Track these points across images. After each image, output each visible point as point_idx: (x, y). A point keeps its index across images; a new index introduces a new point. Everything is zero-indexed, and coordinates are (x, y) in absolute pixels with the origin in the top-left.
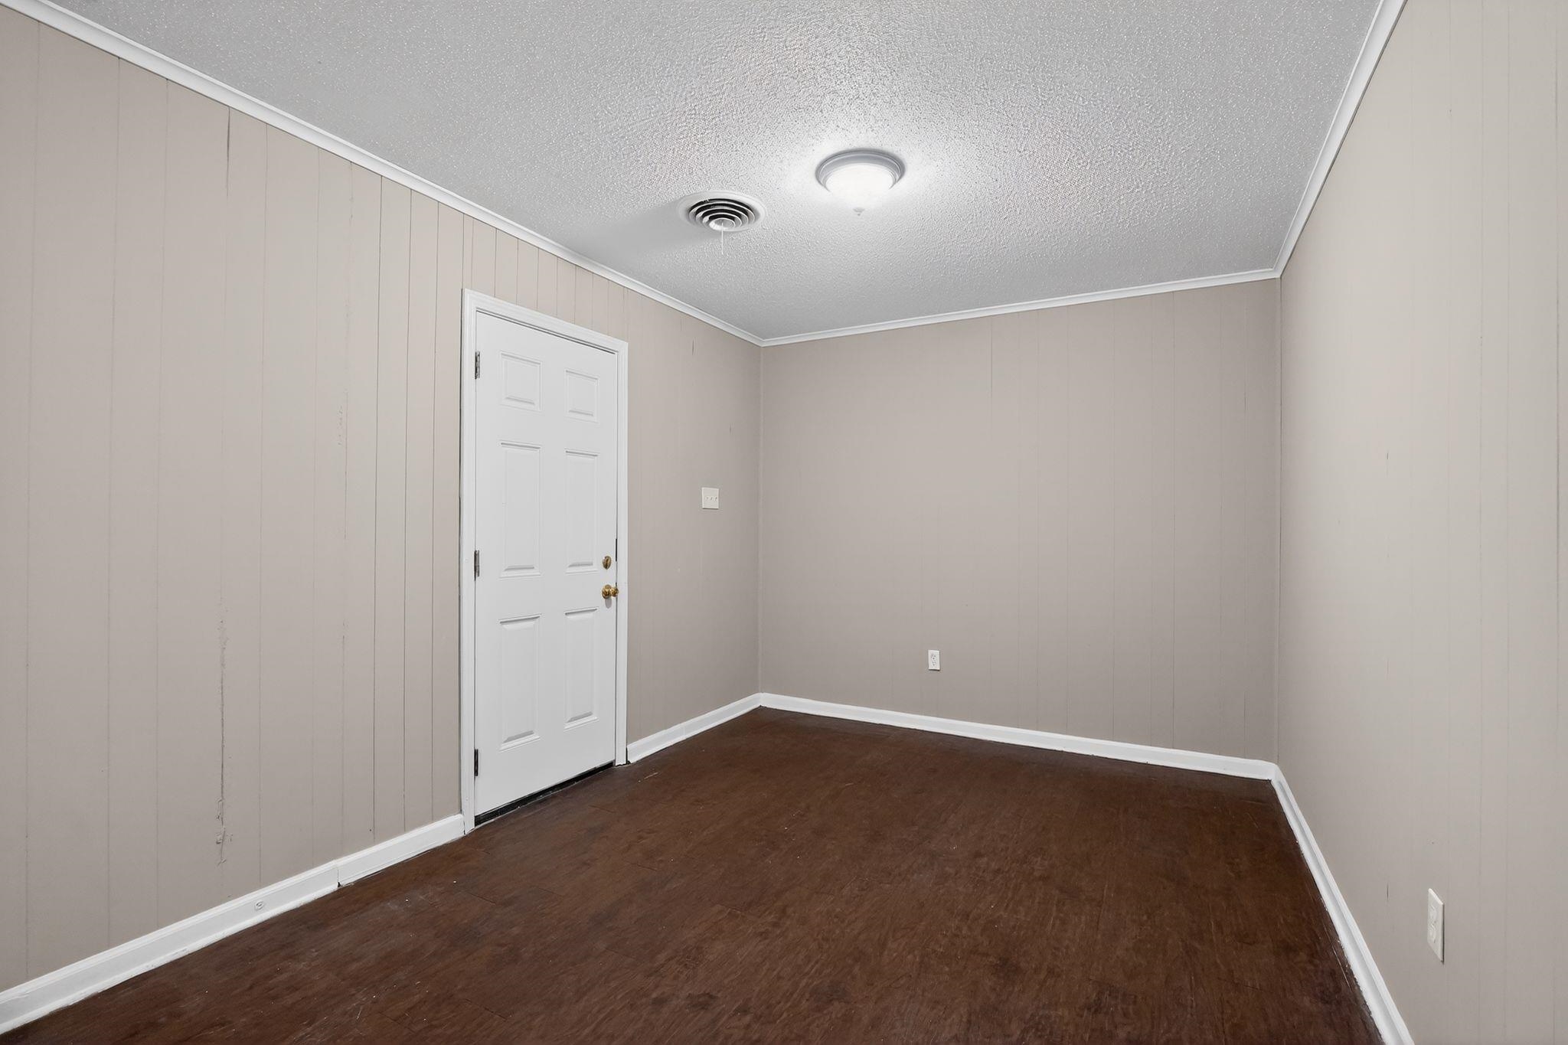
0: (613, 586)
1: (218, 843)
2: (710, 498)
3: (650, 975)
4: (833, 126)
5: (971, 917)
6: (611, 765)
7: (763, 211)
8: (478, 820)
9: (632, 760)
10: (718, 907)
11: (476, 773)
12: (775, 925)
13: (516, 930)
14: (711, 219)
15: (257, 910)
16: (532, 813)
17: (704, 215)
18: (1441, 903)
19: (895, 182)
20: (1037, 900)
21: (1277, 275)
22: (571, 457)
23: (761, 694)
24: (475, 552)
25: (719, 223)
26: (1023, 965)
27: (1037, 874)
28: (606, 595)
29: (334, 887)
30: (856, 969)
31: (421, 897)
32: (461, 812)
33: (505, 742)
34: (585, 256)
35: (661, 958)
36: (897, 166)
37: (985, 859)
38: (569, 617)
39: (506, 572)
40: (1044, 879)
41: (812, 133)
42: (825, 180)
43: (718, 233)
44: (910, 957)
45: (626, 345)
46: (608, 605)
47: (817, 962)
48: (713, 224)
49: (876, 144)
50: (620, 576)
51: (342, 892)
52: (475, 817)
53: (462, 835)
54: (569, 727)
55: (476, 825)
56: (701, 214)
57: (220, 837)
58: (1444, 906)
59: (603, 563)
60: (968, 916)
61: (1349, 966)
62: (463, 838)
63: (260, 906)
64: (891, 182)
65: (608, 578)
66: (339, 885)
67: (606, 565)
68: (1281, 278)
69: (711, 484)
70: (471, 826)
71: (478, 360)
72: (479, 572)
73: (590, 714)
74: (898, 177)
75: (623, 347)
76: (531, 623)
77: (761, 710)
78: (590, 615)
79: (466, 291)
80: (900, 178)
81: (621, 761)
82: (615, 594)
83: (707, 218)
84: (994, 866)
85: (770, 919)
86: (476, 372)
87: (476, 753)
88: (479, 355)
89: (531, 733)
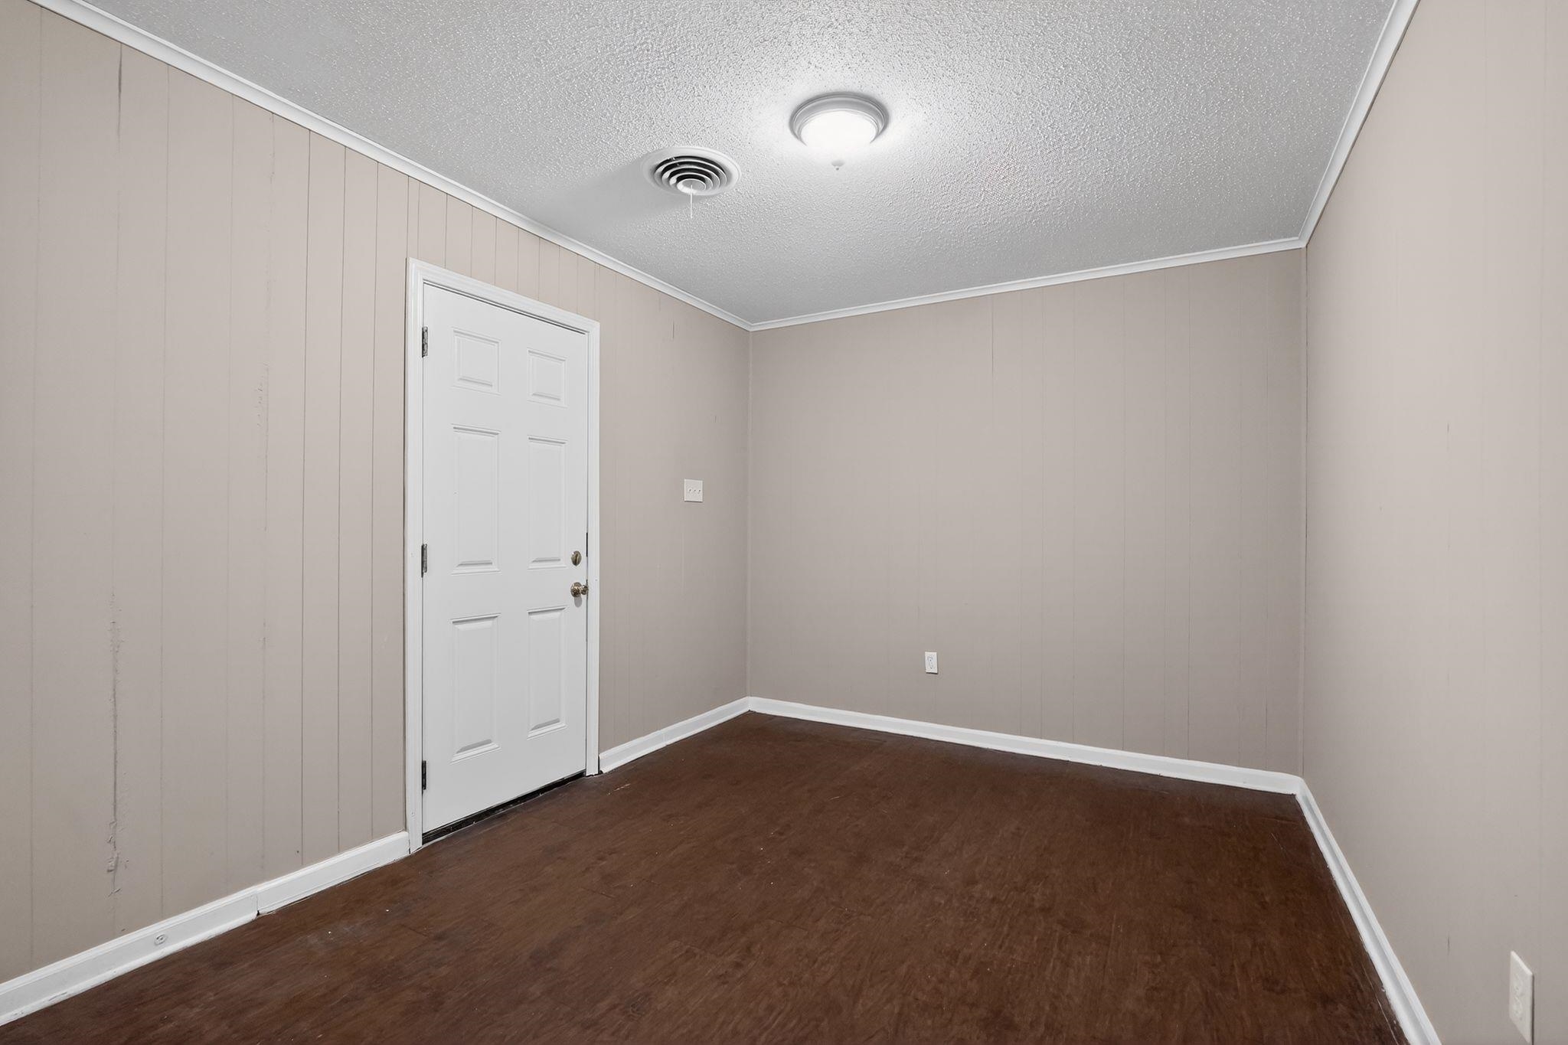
0: (583, 583)
1: (109, 871)
2: (693, 490)
3: (588, 1028)
4: (804, 63)
5: (960, 956)
6: (581, 775)
7: (736, 171)
8: (426, 837)
9: (605, 770)
10: (675, 944)
11: (424, 786)
12: (738, 965)
13: (444, 971)
14: (679, 179)
15: (156, 945)
16: (488, 829)
17: (672, 175)
18: (1529, 973)
19: (879, 134)
20: (1036, 938)
21: (1303, 245)
22: (533, 444)
23: (750, 697)
24: (423, 547)
25: (687, 185)
26: (1017, 1019)
27: (1037, 905)
28: (576, 593)
29: (252, 916)
30: (824, 1024)
31: (347, 929)
32: (406, 829)
33: (458, 753)
34: (549, 226)
35: (603, 1006)
36: (879, 111)
37: (980, 886)
38: (534, 617)
39: (461, 568)
40: (1046, 910)
41: (782, 72)
42: (800, 130)
43: (687, 196)
44: (888, 1007)
45: (597, 325)
46: (578, 604)
47: (779, 1014)
48: (680, 185)
49: (855, 87)
50: (591, 573)
51: (262, 923)
52: (423, 834)
53: (407, 854)
54: (533, 735)
55: (423, 844)
56: (667, 174)
57: (113, 863)
58: (1533, 977)
59: (572, 559)
60: (957, 957)
61: (1398, 1023)
62: (406, 858)
63: (161, 940)
64: (874, 132)
65: (578, 575)
66: (258, 914)
67: (576, 562)
68: (1307, 247)
69: (694, 477)
70: (417, 844)
71: (425, 337)
72: (426, 568)
73: (557, 721)
74: (881, 127)
75: (594, 328)
76: (489, 623)
77: (750, 714)
78: (557, 614)
79: (411, 260)
80: (885, 128)
81: (592, 771)
82: (585, 590)
83: (674, 180)
84: (990, 895)
85: (733, 957)
86: (423, 349)
87: (424, 765)
88: (426, 331)
89: (488, 742)
